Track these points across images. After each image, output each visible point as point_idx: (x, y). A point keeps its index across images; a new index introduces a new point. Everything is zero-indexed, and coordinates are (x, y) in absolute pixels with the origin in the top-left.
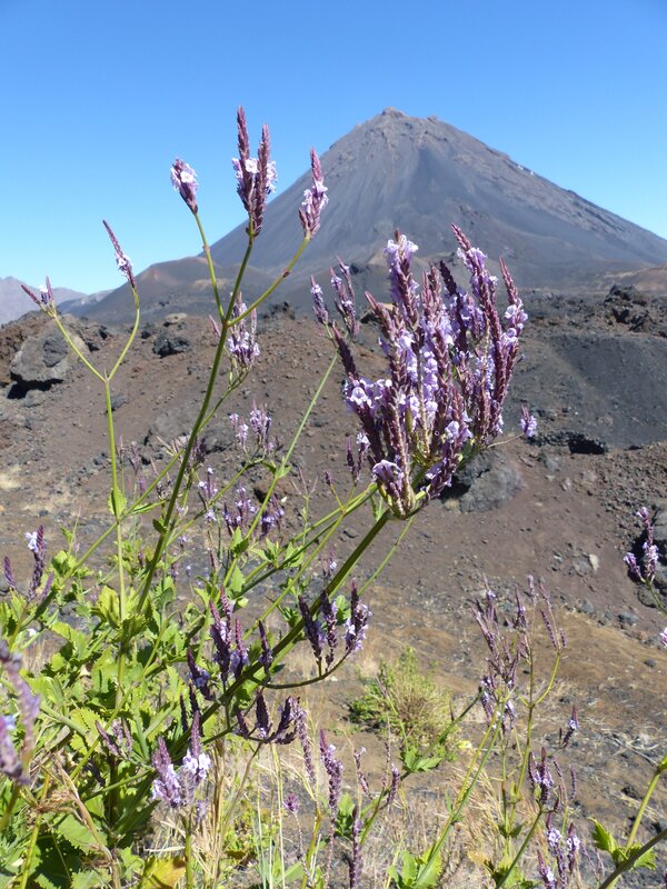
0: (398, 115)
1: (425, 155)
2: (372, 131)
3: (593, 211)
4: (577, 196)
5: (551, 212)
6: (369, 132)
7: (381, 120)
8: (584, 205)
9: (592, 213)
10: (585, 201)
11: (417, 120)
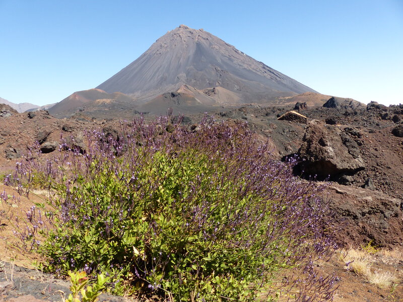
0: (186, 28)
1: (198, 45)
2: (175, 34)
3: (271, 71)
4: (264, 65)
5: (254, 71)
6: (173, 35)
7: (179, 30)
8: (267, 68)
9: (271, 72)
10: (267, 66)
11: (195, 30)
